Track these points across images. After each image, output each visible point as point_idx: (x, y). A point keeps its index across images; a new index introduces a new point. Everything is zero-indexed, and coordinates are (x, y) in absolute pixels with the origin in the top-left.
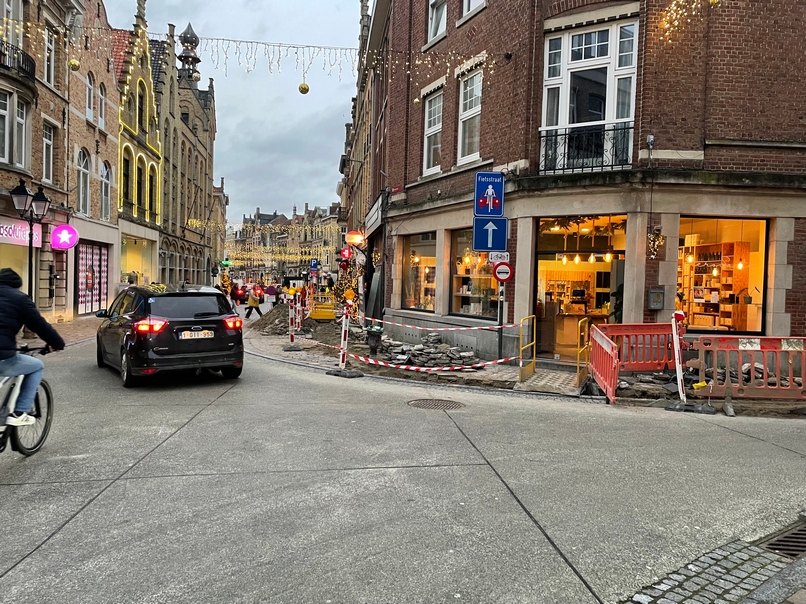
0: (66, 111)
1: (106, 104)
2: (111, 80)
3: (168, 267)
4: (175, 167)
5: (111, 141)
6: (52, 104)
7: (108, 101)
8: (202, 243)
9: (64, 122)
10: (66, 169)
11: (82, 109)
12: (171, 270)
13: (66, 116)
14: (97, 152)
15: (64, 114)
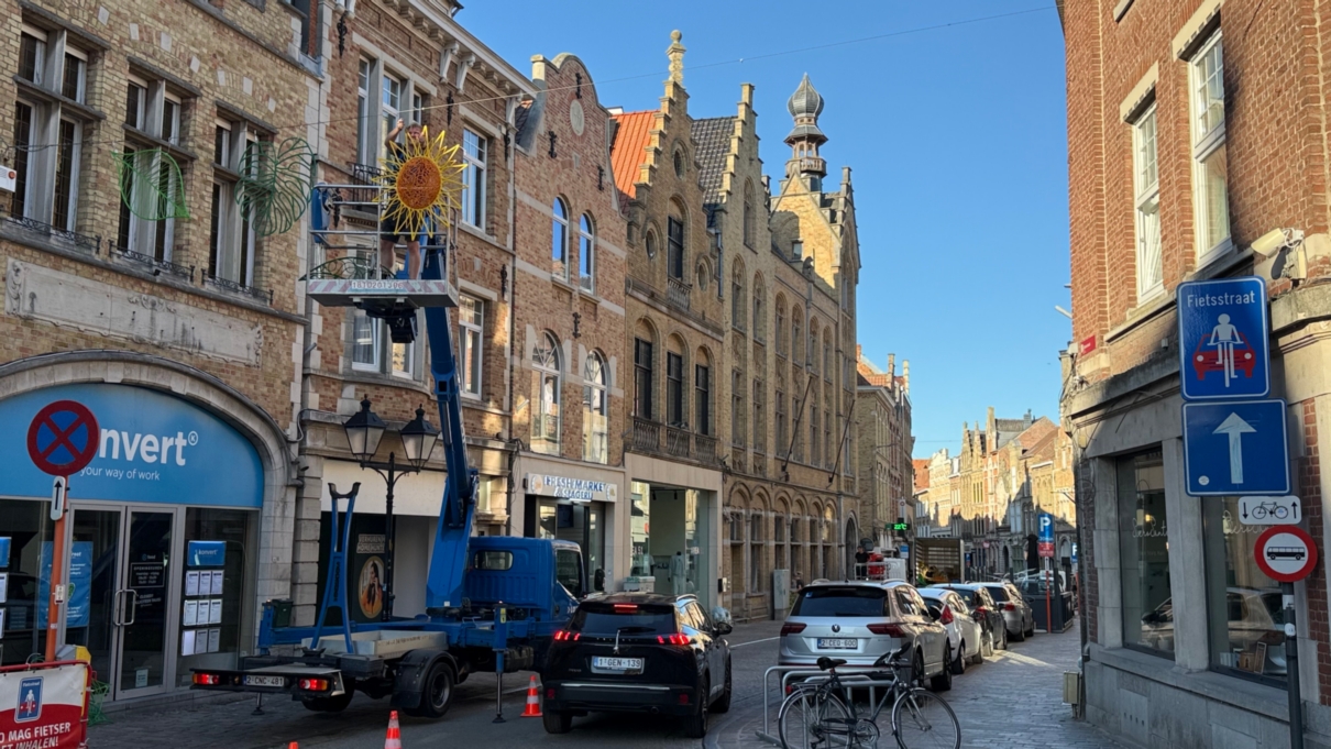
0: (509, 270)
1: (596, 248)
2: (608, 204)
3: (747, 541)
4: (759, 345)
5: (608, 313)
6: (478, 263)
7: (601, 242)
8: (833, 488)
9: (503, 290)
10: (507, 373)
11: (543, 262)
12: (756, 548)
13: (509, 278)
14: (576, 335)
15: (503, 274)
